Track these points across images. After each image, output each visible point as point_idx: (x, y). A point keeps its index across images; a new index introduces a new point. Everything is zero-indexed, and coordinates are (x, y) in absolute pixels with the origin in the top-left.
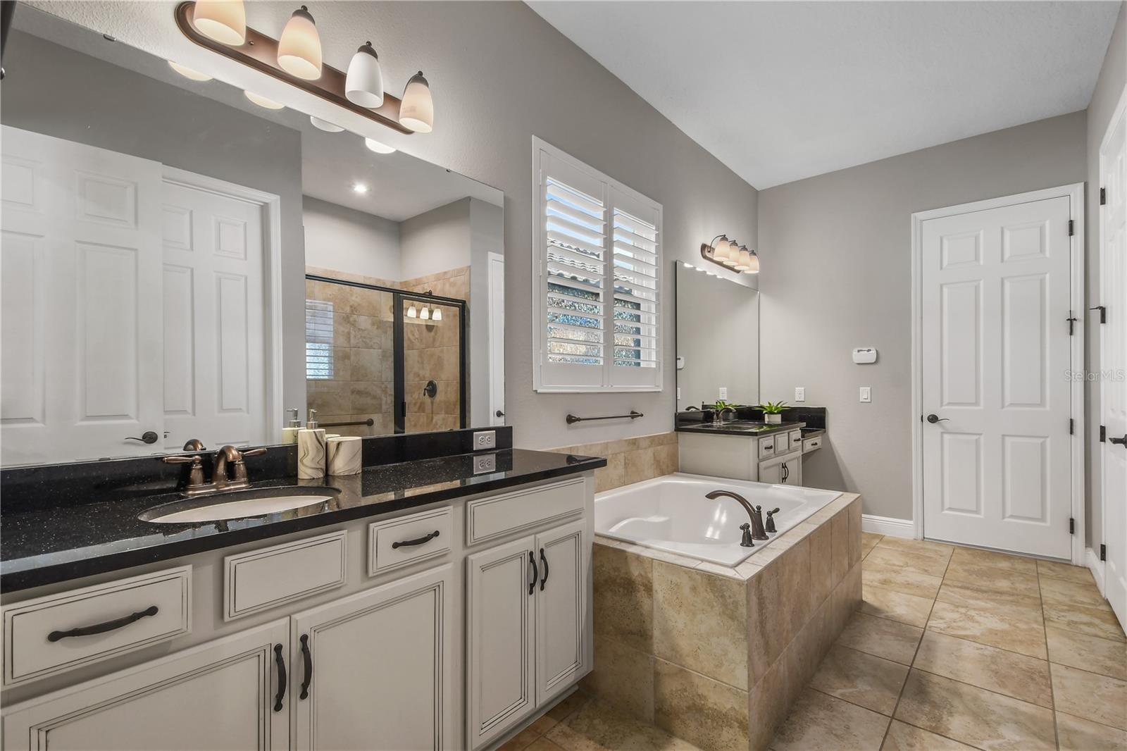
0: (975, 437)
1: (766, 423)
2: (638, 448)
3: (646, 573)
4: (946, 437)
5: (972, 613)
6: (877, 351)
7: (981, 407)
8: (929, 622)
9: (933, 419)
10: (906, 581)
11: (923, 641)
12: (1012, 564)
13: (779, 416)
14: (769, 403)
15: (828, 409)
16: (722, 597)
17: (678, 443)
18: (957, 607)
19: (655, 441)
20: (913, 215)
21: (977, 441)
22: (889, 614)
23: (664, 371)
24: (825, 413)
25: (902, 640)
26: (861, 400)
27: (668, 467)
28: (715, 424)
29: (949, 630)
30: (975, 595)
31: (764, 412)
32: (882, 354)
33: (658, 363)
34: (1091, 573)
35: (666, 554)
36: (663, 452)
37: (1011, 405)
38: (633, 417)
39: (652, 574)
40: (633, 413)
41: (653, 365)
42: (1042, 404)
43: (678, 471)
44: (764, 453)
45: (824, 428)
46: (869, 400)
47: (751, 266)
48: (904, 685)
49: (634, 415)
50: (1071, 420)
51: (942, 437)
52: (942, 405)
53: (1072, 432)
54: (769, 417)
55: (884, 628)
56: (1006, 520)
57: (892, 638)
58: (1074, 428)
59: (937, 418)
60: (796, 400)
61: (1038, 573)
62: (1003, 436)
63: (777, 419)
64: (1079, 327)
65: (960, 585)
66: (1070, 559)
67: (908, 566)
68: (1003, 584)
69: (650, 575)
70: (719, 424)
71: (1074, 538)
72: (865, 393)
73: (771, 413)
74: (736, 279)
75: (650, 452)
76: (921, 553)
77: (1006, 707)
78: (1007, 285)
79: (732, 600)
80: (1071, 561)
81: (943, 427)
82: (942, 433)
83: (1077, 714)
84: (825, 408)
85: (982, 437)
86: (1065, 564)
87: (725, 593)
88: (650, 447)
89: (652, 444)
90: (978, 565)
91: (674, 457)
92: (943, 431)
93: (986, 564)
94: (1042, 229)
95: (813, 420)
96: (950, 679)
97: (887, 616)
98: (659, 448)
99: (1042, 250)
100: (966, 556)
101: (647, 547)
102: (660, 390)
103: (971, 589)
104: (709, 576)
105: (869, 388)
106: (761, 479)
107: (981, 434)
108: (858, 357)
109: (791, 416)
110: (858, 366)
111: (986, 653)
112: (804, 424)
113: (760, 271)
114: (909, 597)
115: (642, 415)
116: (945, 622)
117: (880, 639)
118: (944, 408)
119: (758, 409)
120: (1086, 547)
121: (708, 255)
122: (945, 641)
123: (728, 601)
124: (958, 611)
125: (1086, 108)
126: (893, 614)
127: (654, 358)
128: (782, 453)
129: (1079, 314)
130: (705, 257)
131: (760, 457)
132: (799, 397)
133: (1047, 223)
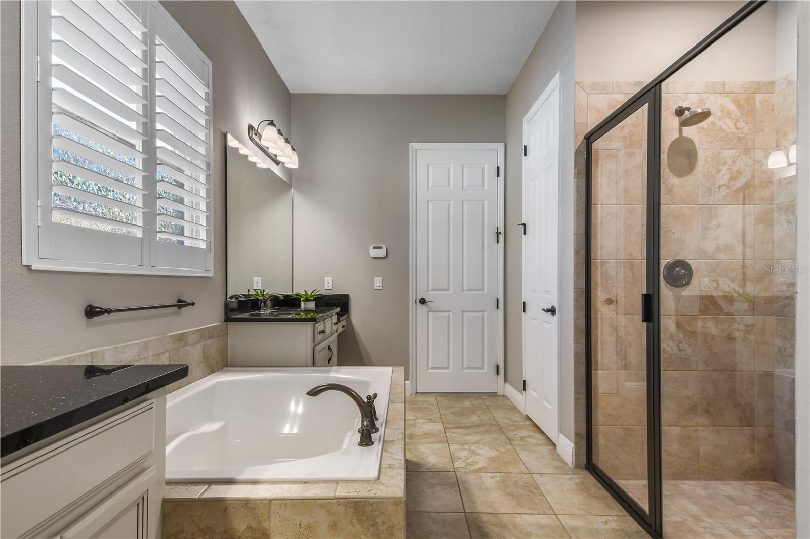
0: (447, 314)
1: (302, 309)
2: (186, 344)
3: (259, 522)
4: (431, 314)
5: (473, 447)
6: (387, 249)
7: (451, 292)
8: (455, 464)
9: (423, 301)
10: (423, 432)
11: (459, 484)
12: (471, 402)
13: (314, 303)
14: (305, 291)
15: (351, 296)
16: (373, 525)
17: (227, 334)
18: (462, 445)
19: (204, 335)
20: (410, 143)
21: (448, 316)
22: (428, 466)
23: (214, 254)
24: (348, 299)
25: (447, 488)
26: (375, 288)
27: (217, 363)
28: (262, 312)
29: (468, 467)
30: (466, 431)
31: (302, 299)
32: (390, 251)
33: (209, 244)
34: (509, 400)
35: (286, 487)
36: (213, 345)
37: (468, 290)
38: (180, 307)
39: (270, 522)
40: (179, 301)
41: (203, 246)
42: (483, 289)
43: (227, 366)
44: (319, 338)
45: (348, 312)
46: (380, 288)
47: (291, 160)
48: (470, 532)
49: (181, 304)
50: (497, 299)
51: (428, 314)
52: (428, 291)
53: (497, 308)
54: (305, 304)
55: (430, 481)
56: (464, 371)
57: (439, 488)
58: (499, 304)
59: (425, 300)
60: (325, 288)
61: (486, 406)
62: (463, 312)
63: (312, 305)
64: (501, 237)
65: (454, 426)
66: (495, 391)
67: (418, 419)
68: (475, 419)
69: (266, 525)
70: (266, 312)
71: (498, 377)
72: (378, 282)
73: (307, 300)
74: (276, 170)
75: (199, 347)
76: (420, 406)
77: (533, 524)
78: (465, 206)
79: (386, 526)
80: (496, 393)
81: (428, 307)
82: (428, 312)
83: (567, 512)
84: (348, 295)
85: (451, 313)
86: (494, 395)
87: (377, 520)
88: (199, 342)
89: (201, 338)
90: (456, 408)
91: (224, 350)
92: (428, 310)
93: (459, 405)
94: (483, 169)
95: (342, 306)
96: (492, 513)
97: (426, 469)
98: (209, 342)
99: (483, 185)
100: (444, 402)
101: (254, 482)
102: (211, 275)
103: (462, 428)
104: (355, 502)
105: (381, 278)
106: (316, 364)
107: (450, 311)
108: (374, 253)
109: (322, 302)
110: (373, 260)
111: (498, 479)
112: (339, 309)
113: (299, 165)
114: (431, 445)
115: (193, 304)
116: (463, 461)
117: (433, 493)
118: (429, 292)
119: (295, 297)
120: (504, 382)
121: (256, 138)
122: (471, 478)
123: (381, 529)
124: (465, 449)
125: (506, 94)
126: (429, 465)
127: (203, 236)
129: (501, 230)
130: (251, 139)
131: (316, 342)
132: (328, 286)
133: (486, 166)
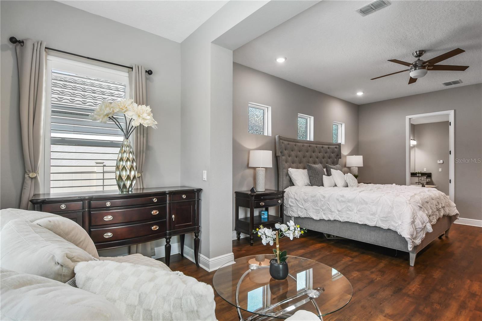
6: (443, 161)
13: (420, 174)
14: (418, 172)
15: (432, 173)
32: (444, 163)
44: (420, 180)
45: (431, 177)
54: (418, 175)
72: (440, 170)
95: (429, 175)
108: (439, 162)
109: (423, 174)
110: (439, 164)
112: (427, 176)
119: (416, 173)
128: (422, 181)
132: (425, 170)
